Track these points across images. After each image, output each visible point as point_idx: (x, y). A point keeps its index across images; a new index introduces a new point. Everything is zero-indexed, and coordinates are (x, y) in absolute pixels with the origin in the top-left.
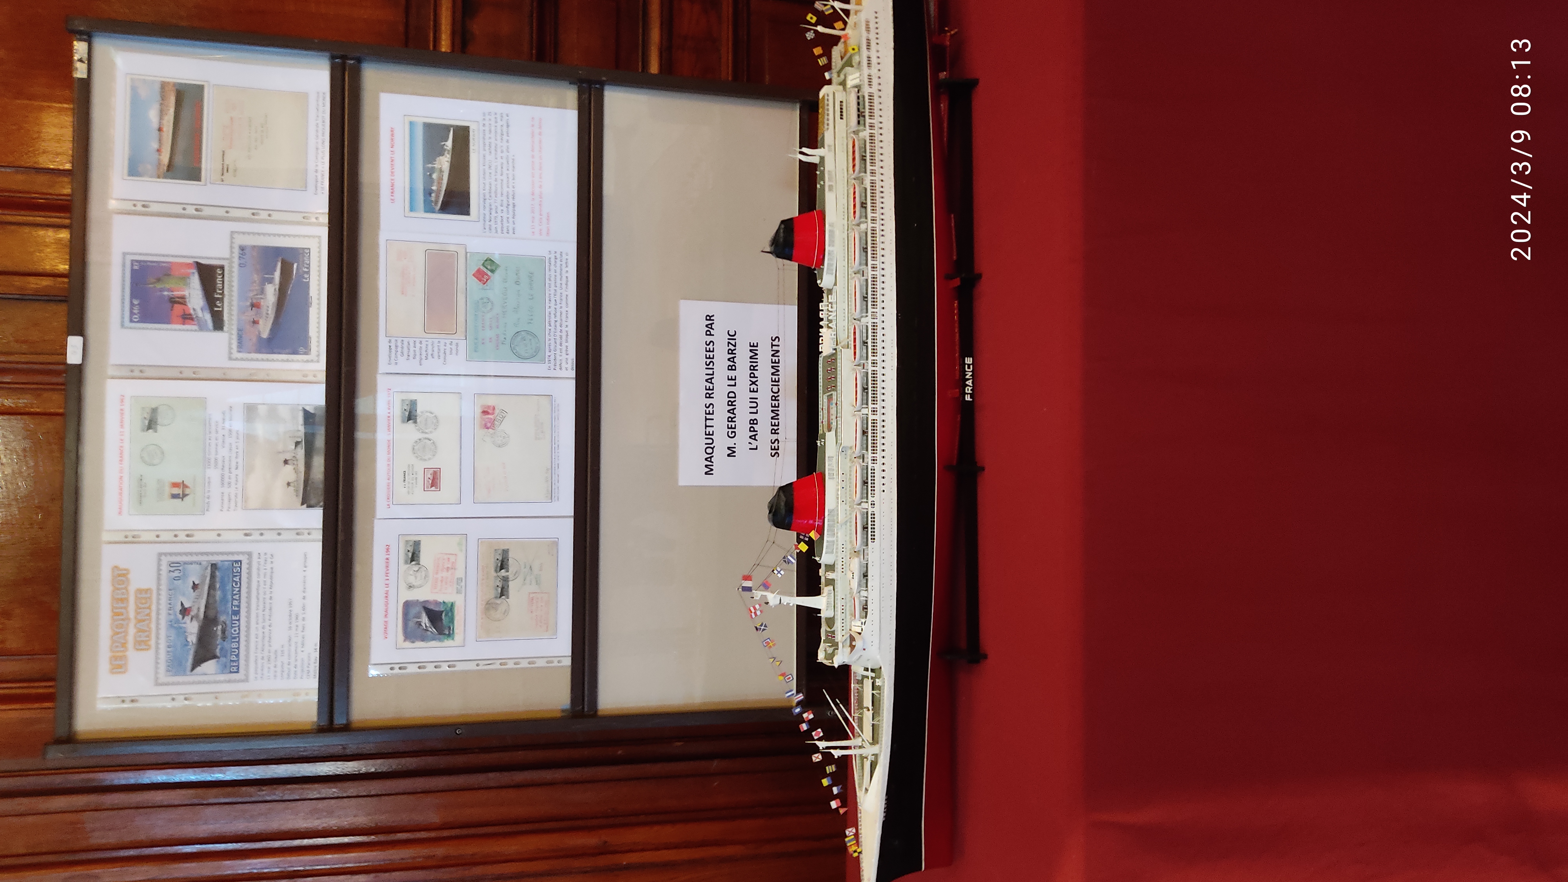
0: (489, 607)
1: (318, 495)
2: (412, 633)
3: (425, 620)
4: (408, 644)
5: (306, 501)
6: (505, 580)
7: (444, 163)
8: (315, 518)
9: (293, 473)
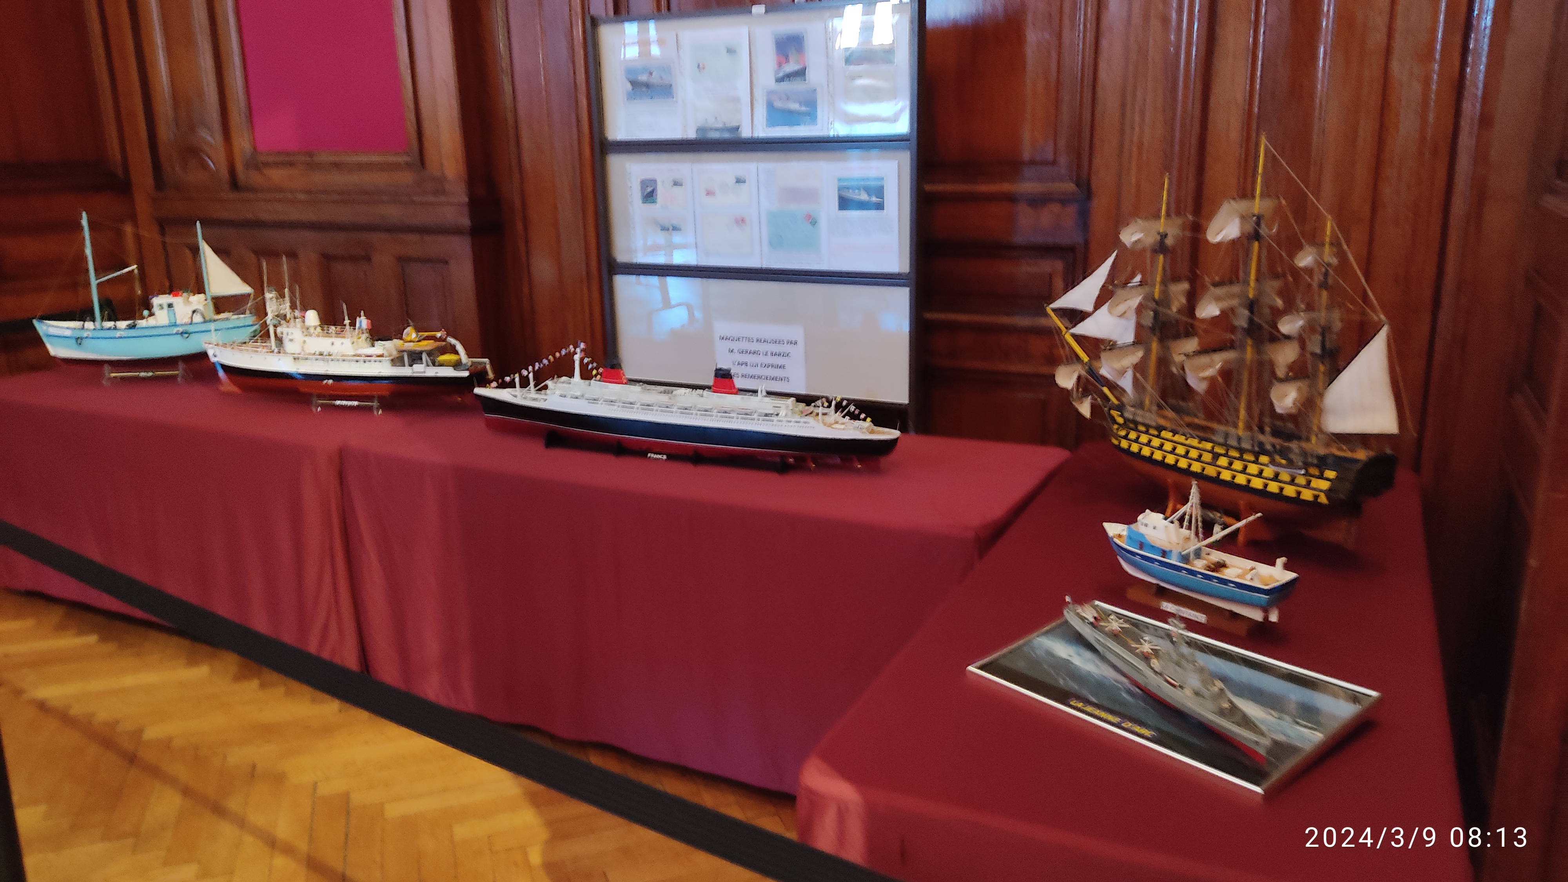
0: (656, 222)
1: (701, 136)
2: (644, 184)
3: (649, 189)
4: (639, 180)
5: (698, 130)
6: (668, 229)
7: (864, 197)
8: (691, 135)
9: (712, 123)
